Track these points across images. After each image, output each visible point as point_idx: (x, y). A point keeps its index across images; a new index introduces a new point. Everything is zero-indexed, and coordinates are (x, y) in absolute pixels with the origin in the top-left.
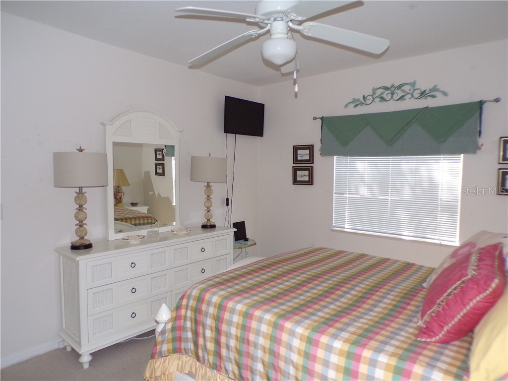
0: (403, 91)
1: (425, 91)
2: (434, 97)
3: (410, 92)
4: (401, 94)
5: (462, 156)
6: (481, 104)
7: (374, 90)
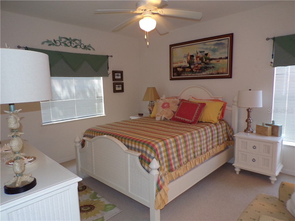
0: (76, 43)
1: (86, 46)
2: (90, 50)
3: (79, 44)
4: (75, 45)
5: (102, 78)
6: (108, 56)
7: (60, 38)
